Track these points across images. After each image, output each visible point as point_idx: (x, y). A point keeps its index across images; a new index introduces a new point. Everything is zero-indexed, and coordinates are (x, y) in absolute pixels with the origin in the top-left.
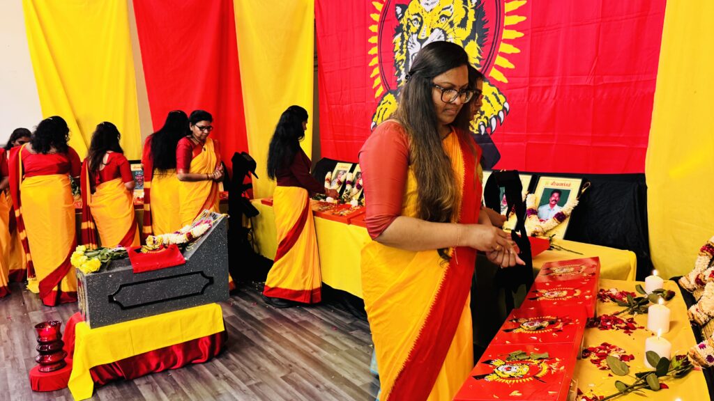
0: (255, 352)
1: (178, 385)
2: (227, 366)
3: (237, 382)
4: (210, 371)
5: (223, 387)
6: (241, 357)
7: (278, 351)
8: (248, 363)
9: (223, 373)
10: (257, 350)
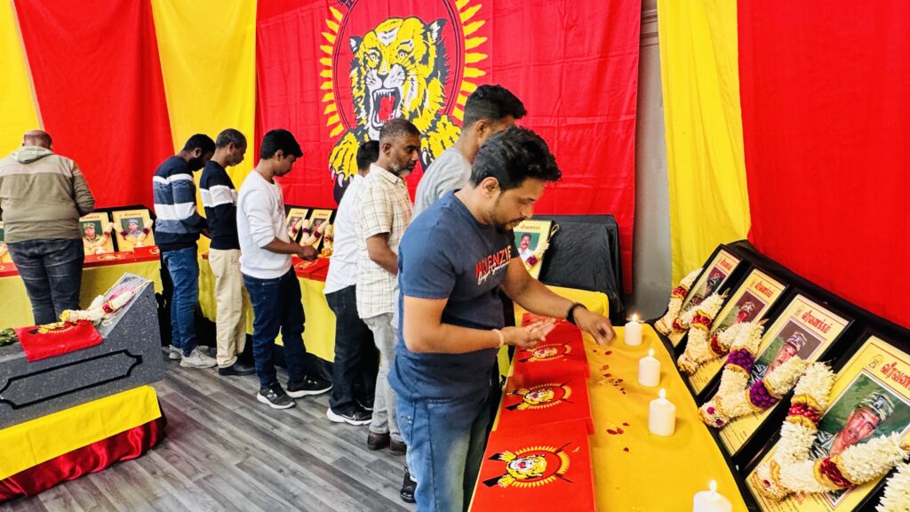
0: (202, 436)
1: (101, 493)
2: (167, 458)
3: (181, 479)
4: (145, 467)
5: (162, 487)
6: (184, 445)
7: (231, 432)
8: (194, 451)
9: (161, 469)
10: (204, 433)
